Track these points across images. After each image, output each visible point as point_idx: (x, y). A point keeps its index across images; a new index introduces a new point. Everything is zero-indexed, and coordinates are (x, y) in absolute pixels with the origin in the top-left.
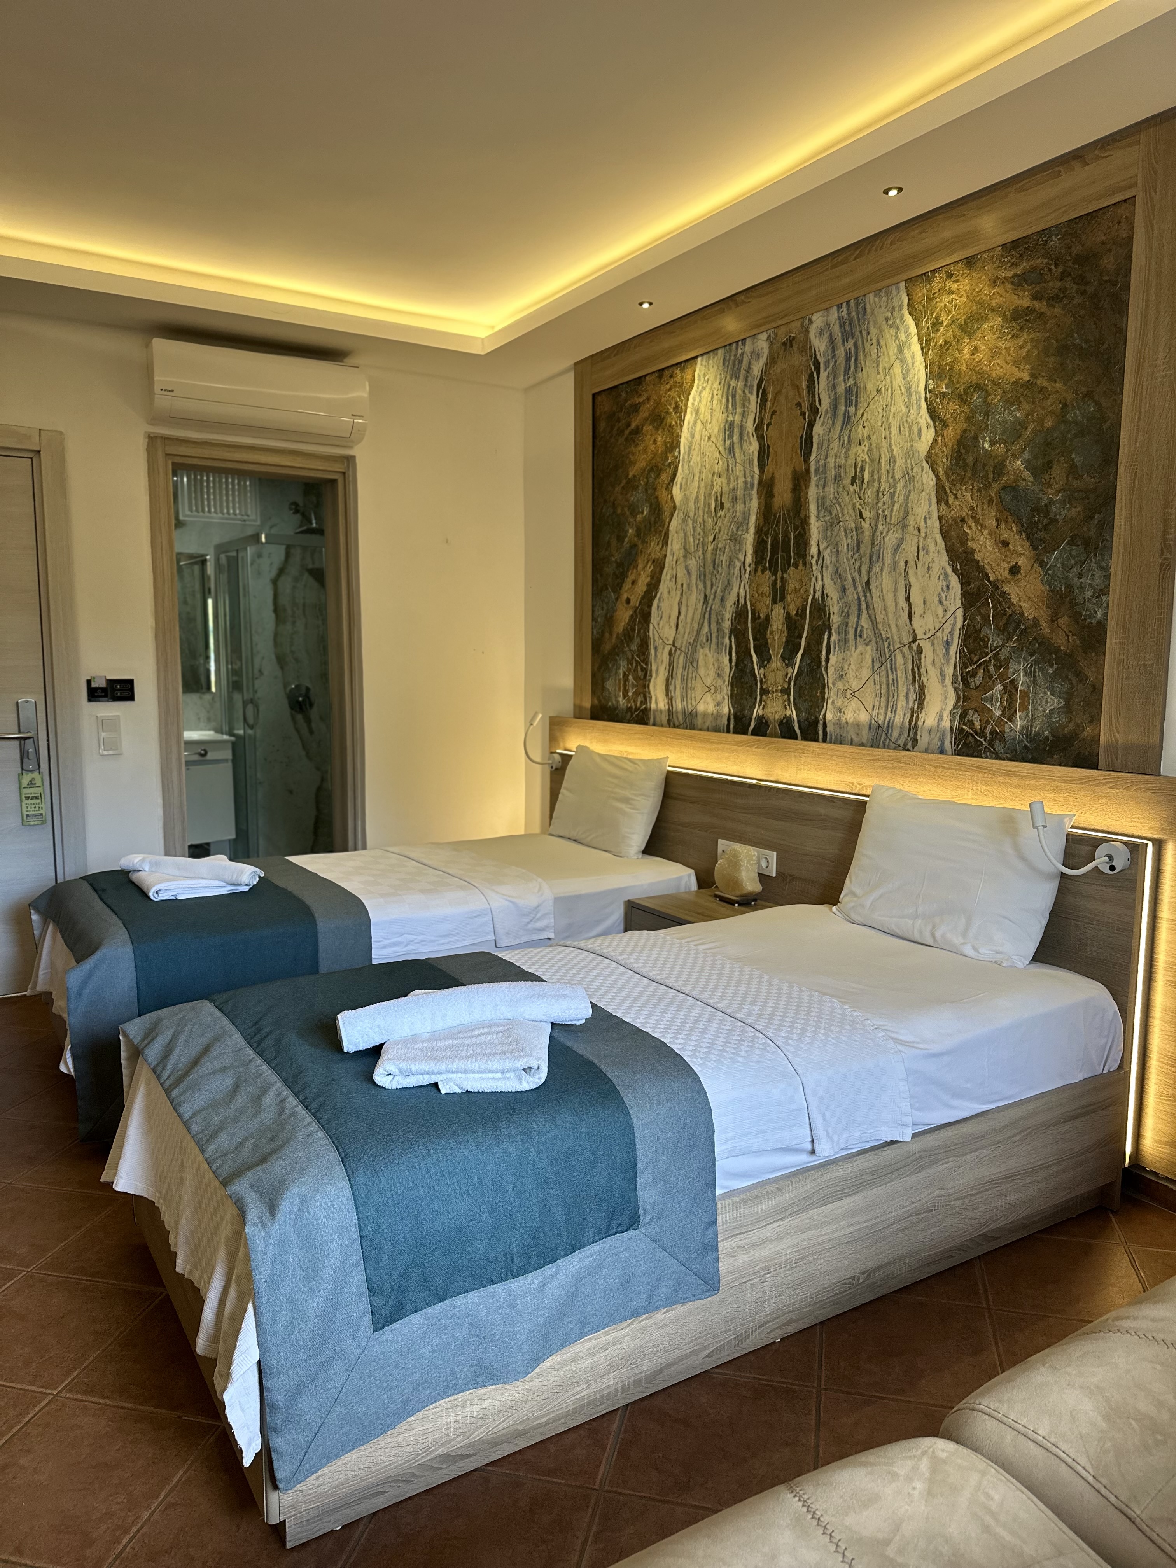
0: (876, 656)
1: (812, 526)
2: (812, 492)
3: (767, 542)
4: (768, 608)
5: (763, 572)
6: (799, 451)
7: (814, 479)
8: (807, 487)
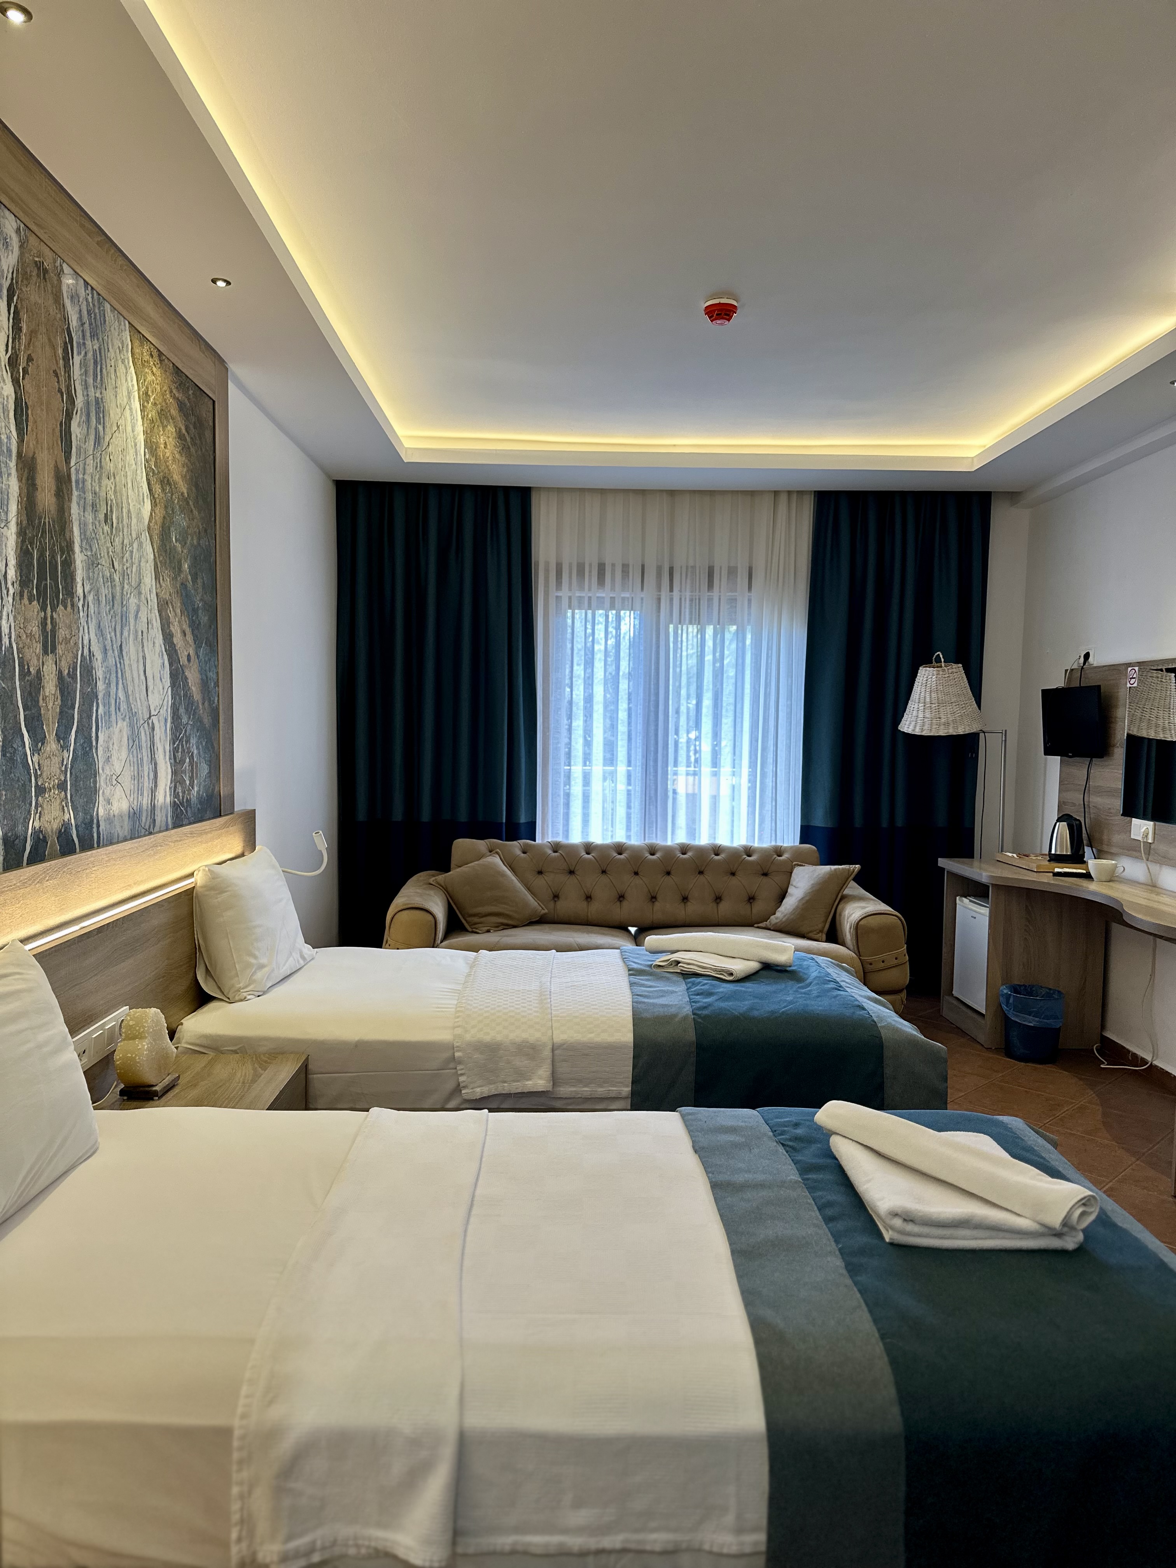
0: (130, 733)
1: (76, 556)
2: (75, 510)
3: (32, 555)
4: (38, 660)
5: (30, 602)
6: (60, 443)
7: (75, 493)
8: (70, 500)
